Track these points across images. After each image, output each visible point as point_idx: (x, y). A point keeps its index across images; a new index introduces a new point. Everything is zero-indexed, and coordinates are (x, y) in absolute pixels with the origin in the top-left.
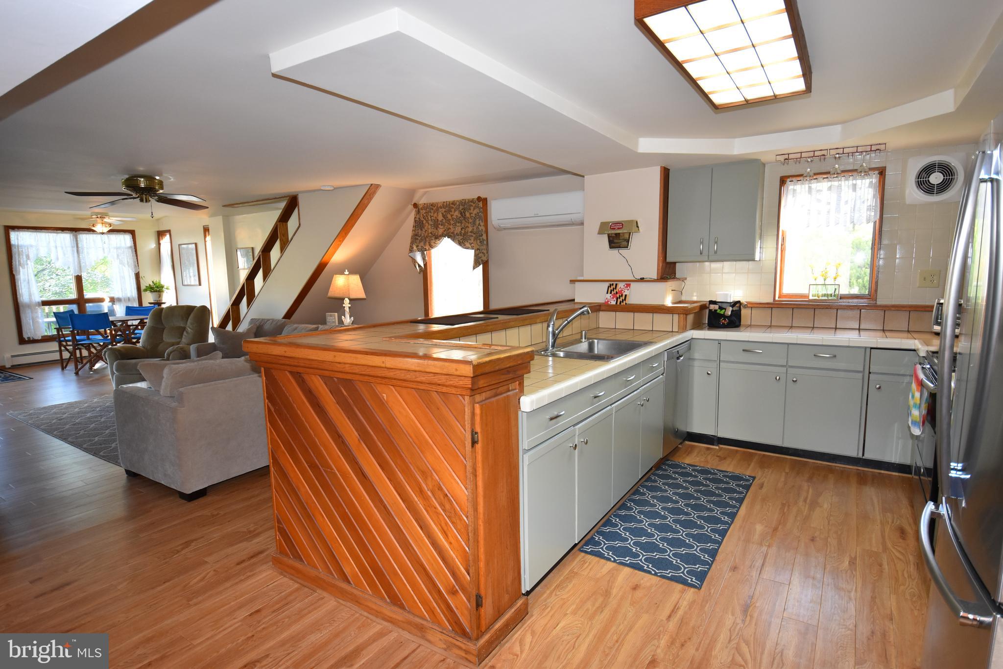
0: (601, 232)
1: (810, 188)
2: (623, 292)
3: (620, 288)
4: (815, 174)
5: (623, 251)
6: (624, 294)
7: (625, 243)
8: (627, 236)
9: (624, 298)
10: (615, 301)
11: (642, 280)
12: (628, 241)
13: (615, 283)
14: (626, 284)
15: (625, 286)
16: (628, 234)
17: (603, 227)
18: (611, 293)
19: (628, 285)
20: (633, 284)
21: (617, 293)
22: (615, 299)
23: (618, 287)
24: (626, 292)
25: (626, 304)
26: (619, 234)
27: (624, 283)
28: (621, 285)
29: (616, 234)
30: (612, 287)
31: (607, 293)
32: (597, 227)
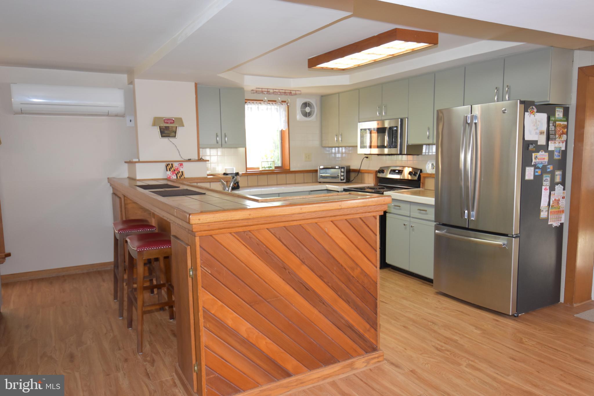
0: (154, 124)
1: (258, 107)
2: (179, 169)
3: (176, 166)
4: (269, 101)
5: (172, 139)
6: (181, 171)
7: (173, 134)
8: (174, 129)
9: (181, 173)
10: (176, 176)
11: (189, 160)
12: (175, 133)
13: (170, 163)
14: (180, 164)
15: (179, 165)
16: (175, 127)
17: (156, 121)
18: (170, 170)
19: (181, 165)
20: (184, 164)
21: (174, 170)
22: (175, 175)
23: (174, 166)
24: (181, 170)
25: (184, 178)
26: (168, 127)
27: (178, 163)
28: (176, 165)
29: (166, 127)
30: (169, 166)
31: (167, 171)
32: (151, 121)
